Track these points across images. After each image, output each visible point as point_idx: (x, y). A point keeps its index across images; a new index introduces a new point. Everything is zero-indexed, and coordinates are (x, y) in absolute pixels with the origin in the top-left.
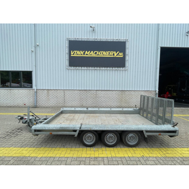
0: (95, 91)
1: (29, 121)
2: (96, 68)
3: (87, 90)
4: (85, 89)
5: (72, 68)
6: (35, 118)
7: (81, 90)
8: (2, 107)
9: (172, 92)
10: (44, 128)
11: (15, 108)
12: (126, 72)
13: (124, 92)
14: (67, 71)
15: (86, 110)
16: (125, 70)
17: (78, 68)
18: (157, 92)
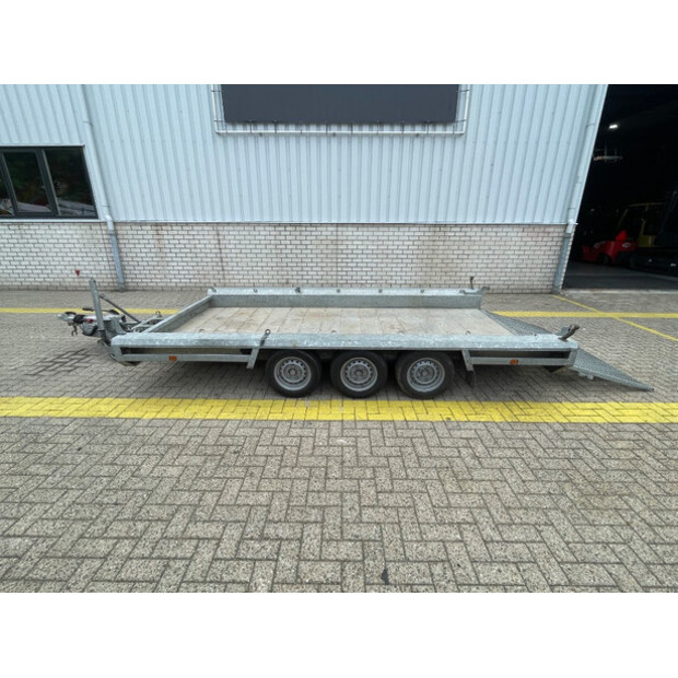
0: (332, 229)
1: (102, 327)
2: (334, 130)
3: (300, 225)
4: (296, 220)
5: (240, 129)
6: (123, 318)
7: (279, 225)
8: (9, 289)
9: (642, 232)
10: (148, 344)
11: (53, 293)
12: (459, 143)
13: (442, 229)
14: (220, 141)
15: (295, 293)
16: (455, 137)
17: (260, 129)
18: (571, 230)
